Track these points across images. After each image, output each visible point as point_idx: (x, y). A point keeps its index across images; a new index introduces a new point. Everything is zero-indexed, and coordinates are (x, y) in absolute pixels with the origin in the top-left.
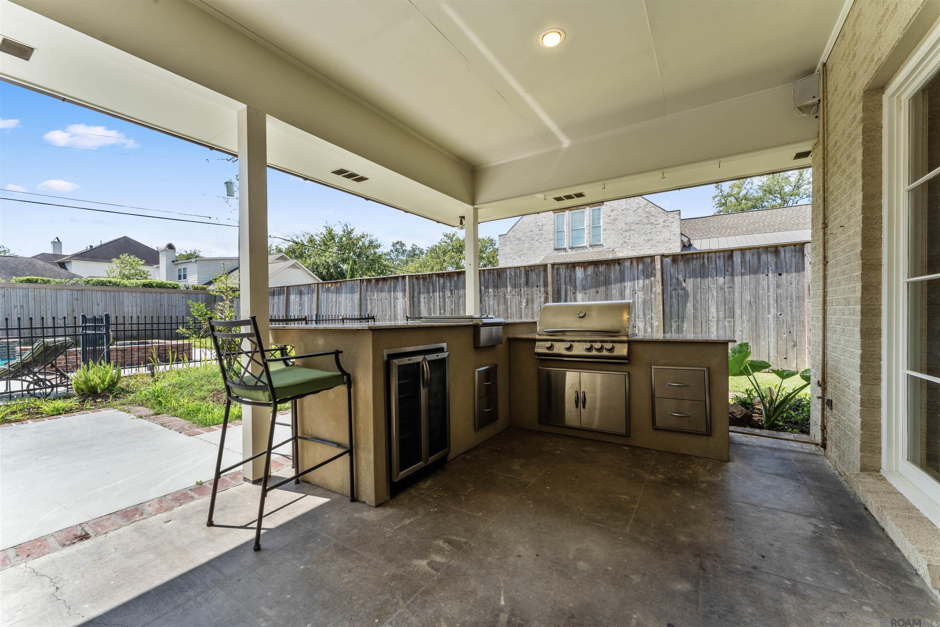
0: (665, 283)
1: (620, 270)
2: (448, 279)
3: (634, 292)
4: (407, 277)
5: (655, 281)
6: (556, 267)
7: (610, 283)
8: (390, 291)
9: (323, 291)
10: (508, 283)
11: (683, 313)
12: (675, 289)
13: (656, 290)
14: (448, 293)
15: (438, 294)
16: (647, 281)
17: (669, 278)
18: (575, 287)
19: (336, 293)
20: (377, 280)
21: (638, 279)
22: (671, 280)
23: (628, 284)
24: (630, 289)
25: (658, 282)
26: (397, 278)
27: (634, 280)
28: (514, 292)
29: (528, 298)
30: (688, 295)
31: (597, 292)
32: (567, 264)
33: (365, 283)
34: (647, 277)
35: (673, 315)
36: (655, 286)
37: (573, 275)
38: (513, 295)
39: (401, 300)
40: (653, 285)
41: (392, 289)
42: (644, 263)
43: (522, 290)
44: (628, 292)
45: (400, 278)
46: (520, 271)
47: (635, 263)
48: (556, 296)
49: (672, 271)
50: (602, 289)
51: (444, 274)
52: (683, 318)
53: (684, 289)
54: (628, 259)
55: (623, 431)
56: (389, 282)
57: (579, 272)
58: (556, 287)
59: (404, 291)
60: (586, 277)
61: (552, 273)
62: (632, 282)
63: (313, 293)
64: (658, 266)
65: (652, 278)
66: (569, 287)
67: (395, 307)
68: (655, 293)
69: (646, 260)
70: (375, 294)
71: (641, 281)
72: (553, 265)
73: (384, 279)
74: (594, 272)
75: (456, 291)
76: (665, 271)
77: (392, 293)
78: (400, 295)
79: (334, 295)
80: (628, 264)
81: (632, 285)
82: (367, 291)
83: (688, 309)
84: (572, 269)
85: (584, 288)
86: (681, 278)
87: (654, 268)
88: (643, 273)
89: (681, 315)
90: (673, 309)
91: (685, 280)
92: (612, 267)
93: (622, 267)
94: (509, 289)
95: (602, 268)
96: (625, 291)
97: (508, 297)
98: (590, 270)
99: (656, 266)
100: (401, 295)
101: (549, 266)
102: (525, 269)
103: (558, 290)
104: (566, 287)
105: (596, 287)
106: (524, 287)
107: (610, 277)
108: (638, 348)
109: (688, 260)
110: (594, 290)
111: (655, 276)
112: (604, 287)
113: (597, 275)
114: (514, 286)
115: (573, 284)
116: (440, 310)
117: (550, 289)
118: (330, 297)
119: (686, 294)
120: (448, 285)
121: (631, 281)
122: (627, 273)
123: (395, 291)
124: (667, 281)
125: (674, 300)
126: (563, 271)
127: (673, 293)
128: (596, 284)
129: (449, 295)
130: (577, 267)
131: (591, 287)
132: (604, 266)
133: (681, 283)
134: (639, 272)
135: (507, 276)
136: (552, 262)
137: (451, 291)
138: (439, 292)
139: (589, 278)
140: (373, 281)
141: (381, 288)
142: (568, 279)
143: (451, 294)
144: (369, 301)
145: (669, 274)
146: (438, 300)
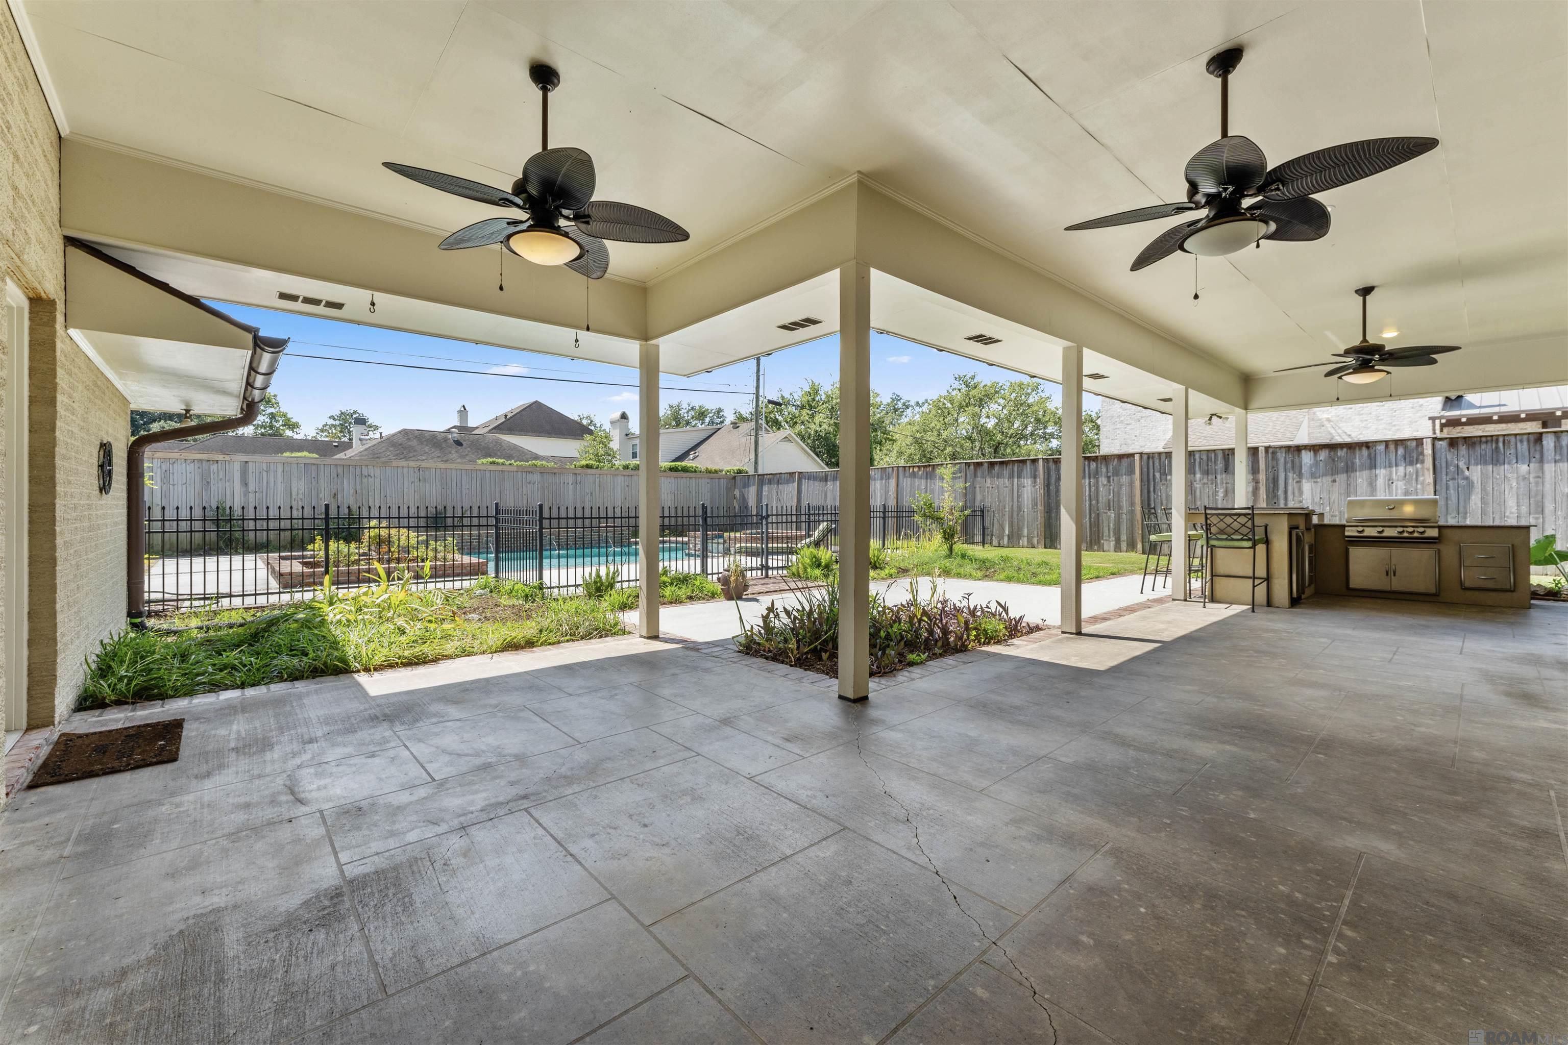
0: (1438, 470)
1: (1369, 455)
2: (1104, 463)
3: (1390, 482)
4: (1041, 462)
5: (1423, 468)
6: (1270, 450)
7: (1354, 470)
8: (1011, 477)
9: (905, 476)
10: (1197, 468)
11: (1465, 508)
12: (1453, 479)
13: (1424, 480)
14: (1103, 480)
15: (1087, 481)
16: (1410, 469)
17: (1444, 465)
18: (1300, 475)
19: (927, 478)
20: (992, 464)
21: (1396, 465)
22: (1447, 468)
23: (1381, 473)
24: (1385, 477)
25: (1428, 470)
26: (1024, 462)
27: (1390, 466)
28: (1205, 480)
29: (1227, 488)
30: (1473, 486)
31: (1334, 481)
32: (1288, 448)
33: (972, 467)
34: (1411, 463)
35: (1450, 510)
36: (1423, 475)
37: (1297, 460)
38: (1204, 484)
39: (1029, 488)
40: (1420, 474)
41: (1016, 474)
42: (1406, 448)
43: (1219, 477)
44: (1381, 482)
45: (1028, 462)
46: (1216, 455)
47: (1392, 447)
48: (1271, 485)
49: (1449, 457)
50: (1341, 478)
51: (1097, 457)
52: (1466, 513)
53: (1467, 478)
54: (1381, 441)
55: (1433, 591)
56: (1010, 467)
57: (1307, 458)
58: (1271, 477)
59: (1035, 477)
60: (1316, 463)
61: (1266, 457)
62: (1388, 469)
63: (889, 478)
64: (1428, 451)
65: (1419, 466)
66: (1290, 475)
67: (1019, 497)
68: (1423, 483)
69: (1409, 443)
70: (989, 480)
71: (1401, 469)
72: (1267, 449)
73: (1002, 463)
74: (1330, 457)
75: (1115, 478)
76: (1438, 456)
77: (1016, 480)
78: (1028, 482)
79: (923, 482)
80: (1381, 447)
81: (1388, 472)
82: (975, 476)
83: (1472, 503)
84: (1296, 453)
85: (1313, 476)
86: (1462, 465)
87: (1422, 453)
88: (1405, 459)
89: (1461, 509)
90: (1449, 502)
91: (1468, 468)
92: (1357, 452)
93: (1372, 451)
94: (1198, 476)
95: (1341, 453)
96: (1376, 480)
97: (1197, 486)
98: (1323, 455)
99: (1425, 452)
100: (1030, 482)
101: (1262, 450)
102: (1224, 453)
103: (1274, 479)
104: (1286, 476)
105: (1332, 475)
106: (1221, 474)
107: (1353, 463)
108: (1445, 531)
109: (1474, 444)
110: (1329, 479)
111: (1423, 462)
112: (1345, 475)
113: (1333, 460)
114: (1207, 473)
115: (1297, 471)
116: (1090, 500)
117: (1262, 477)
118: (917, 484)
119: (1470, 485)
120: (1104, 470)
121: (1385, 467)
122: (1380, 460)
123: (1019, 477)
124: (1441, 468)
125: (1452, 491)
126: (1281, 456)
127: (1451, 483)
128: (1334, 471)
129: (1105, 483)
130: (1303, 451)
131: (1324, 475)
132: (1345, 450)
133: (1463, 472)
134: (1399, 457)
135: (1195, 460)
136: (1267, 444)
137: (1109, 478)
138: (1090, 478)
139: (1321, 464)
140: (986, 465)
141: (998, 474)
142: (1289, 465)
143: (1109, 481)
144: (978, 489)
145: (1444, 460)
146: (1087, 489)
